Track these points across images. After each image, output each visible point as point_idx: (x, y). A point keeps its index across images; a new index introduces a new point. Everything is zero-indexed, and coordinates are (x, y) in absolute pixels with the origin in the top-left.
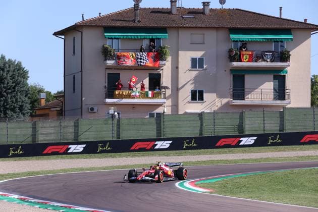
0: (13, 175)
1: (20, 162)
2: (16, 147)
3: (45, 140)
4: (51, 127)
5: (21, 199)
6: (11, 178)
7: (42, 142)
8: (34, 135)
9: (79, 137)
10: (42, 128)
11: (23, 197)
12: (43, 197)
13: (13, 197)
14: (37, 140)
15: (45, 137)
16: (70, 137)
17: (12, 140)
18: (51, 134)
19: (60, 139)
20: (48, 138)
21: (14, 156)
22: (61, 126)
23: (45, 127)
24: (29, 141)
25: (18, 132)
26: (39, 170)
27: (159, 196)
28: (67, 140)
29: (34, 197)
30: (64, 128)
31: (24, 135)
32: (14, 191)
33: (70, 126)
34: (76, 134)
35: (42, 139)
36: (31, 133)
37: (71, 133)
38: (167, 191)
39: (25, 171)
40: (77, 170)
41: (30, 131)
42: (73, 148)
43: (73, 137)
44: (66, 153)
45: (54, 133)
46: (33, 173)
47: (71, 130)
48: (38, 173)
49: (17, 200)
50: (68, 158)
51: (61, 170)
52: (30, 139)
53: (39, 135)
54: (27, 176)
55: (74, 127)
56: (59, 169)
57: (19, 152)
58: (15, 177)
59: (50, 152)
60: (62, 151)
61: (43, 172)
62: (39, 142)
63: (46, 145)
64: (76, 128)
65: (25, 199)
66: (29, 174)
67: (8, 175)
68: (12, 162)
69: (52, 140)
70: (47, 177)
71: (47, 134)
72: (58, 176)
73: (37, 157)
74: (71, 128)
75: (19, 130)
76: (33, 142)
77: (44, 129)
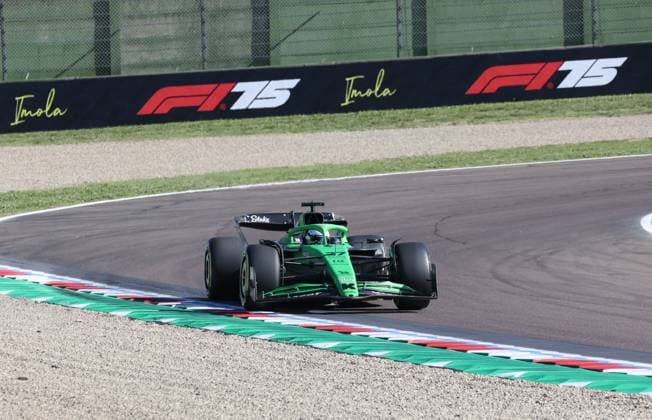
0: (31, 198)
1: (54, 148)
2: (37, 91)
3: (145, 66)
4: (166, 15)
5: (62, 287)
6: (21, 208)
7: (134, 73)
8: (103, 44)
9: (272, 53)
10: (131, 17)
11: (68, 280)
12: (142, 276)
13: (31, 279)
14: (113, 65)
15: (145, 55)
16: (240, 53)
17: (19, 67)
18: (166, 40)
19: (199, 59)
20: (156, 57)
21: (31, 125)
22: (203, 9)
23: (142, 16)
24: (84, 68)
25: (43, 36)
26: (125, 178)
27: (578, 265)
28: (228, 61)
29: (111, 281)
30: (214, 17)
31: (66, 48)
32: (35, 257)
33: (237, 11)
34: (262, 39)
35: (134, 60)
36: (91, 38)
37: (241, 36)
38: (612, 249)
39: (70, 180)
40: (265, 174)
41: (86, 32)
42: (252, 94)
43: (248, 52)
44: (224, 111)
45: (177, 39)
46: (105, 190)
47: (243, 23)
48: (121, 189)
49: (47, 290)
50: (235, 133)
51: (207, 177)
52: (89, 62)
53: (124, 48)
54: (80, 200)
55: (250, 15)
56: (202, 172)
57: (50, 110)
58: (37, 206)
59: (164, 109)
60: (210, 105)
61: (143, 186)
62: (124, 73)
63: (149, 85)
64: (262, 18)
65: (75, 287)
66: (88, 192)
67: (12, 196)
68: (26, 148)
69: (173, 65)
70: (156, 206)
71: (151, 42)
72: (199, 198)
73: (118, 129)
74: (242, 15)
75: (47, 26)
76: (99, 71)
77: (137, 21)
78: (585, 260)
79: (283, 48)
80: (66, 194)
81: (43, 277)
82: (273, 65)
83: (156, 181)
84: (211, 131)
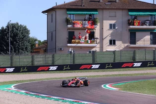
0: (23, 81)
1: (26, 75)
2: (24, 67)
3: (38, 64)
4: (41, 58)
5: (26, 93)
6: (21, 82)
7: (36, 65)
8: (33, 61)
10: (36, 58)
12: (37, 92)
13: (22, 92)
16: (50, 63)
17: (22, 64)
18: (41, 61)
19: (45, 64)
20: (39, 63)
21: (23, 72)
22: (46, 57)
23: (38, 58)
24: (30, 64)
25: (25, 60)
26: (35, 79)
28: (49, 64)
29: (33, 92)
30: (47, 58)
31: (28, 62)
32: (23, 89)
33: (50, 57)
34: (53, 61)
35: (37, 64)
36: (31, 61)
37: (50, 61)
38: (98, 89)
39: (28, 79)
40: (53, 79)
41: (30, 60)
43: (51, 63)
46: (32, 80)
47: (51, 59)
48: (34, 80)
49: (24, 93)
50: (49, 73)
51: (45, 79)
52: (31, 64)
53: (35, 62)
54: (29, 81)
56: (45, 78)
57: (25, 70)
59: (40, 70)
60: (46, 70)
61: (37, 80)
62: (35, 65)
63: (38, 67)
64: (53, 58)
65: (28, 93)
66: (30, 81)
67: (20, 81)
68: (22, 75)
69: (41, 64)
70: (39, 82)
71: (39, 61)
73: (34, 72)
74: (51, 58)
75: (25, 59)
76: (32, 65)
77: (37, 59)
78: (94, 91)
79: (56, 62)
80: (27, 81)
81: (24, 92)
82: (54, 65)
83: (39, 79)
84: (46, 73)
